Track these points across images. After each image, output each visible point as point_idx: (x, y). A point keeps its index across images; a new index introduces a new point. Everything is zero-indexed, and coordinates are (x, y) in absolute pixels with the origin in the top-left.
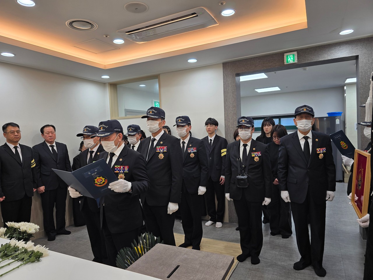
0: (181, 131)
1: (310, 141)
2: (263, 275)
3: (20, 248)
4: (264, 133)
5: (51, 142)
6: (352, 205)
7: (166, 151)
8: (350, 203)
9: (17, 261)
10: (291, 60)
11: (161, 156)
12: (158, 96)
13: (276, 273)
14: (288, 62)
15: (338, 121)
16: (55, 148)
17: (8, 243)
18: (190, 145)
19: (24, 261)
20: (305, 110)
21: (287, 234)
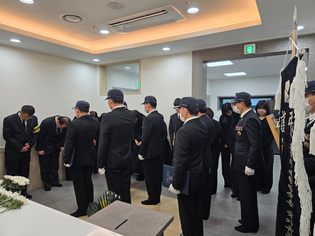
3: (8, 197)
9: (3, 207)
10: (250, 51)
12: (138, 76)
14: (247, 52)
19: (8, 207)
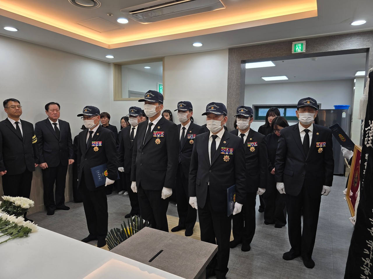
0: (181, 116)
1: (311, 135)
2: (252, 263)
3: (11, 222)
6: (347, 200)
7: (163, 136)
8: (345, 198)
9: (6, 235)
10: (299, 49)
11: (158, 141)
12: (161, 79)
13: (265, 262)
14: (295, 51)
15: (344, 114)
16: (58, 126)
18: (191, 132)
19: (12, 236)
20: (309, 103)
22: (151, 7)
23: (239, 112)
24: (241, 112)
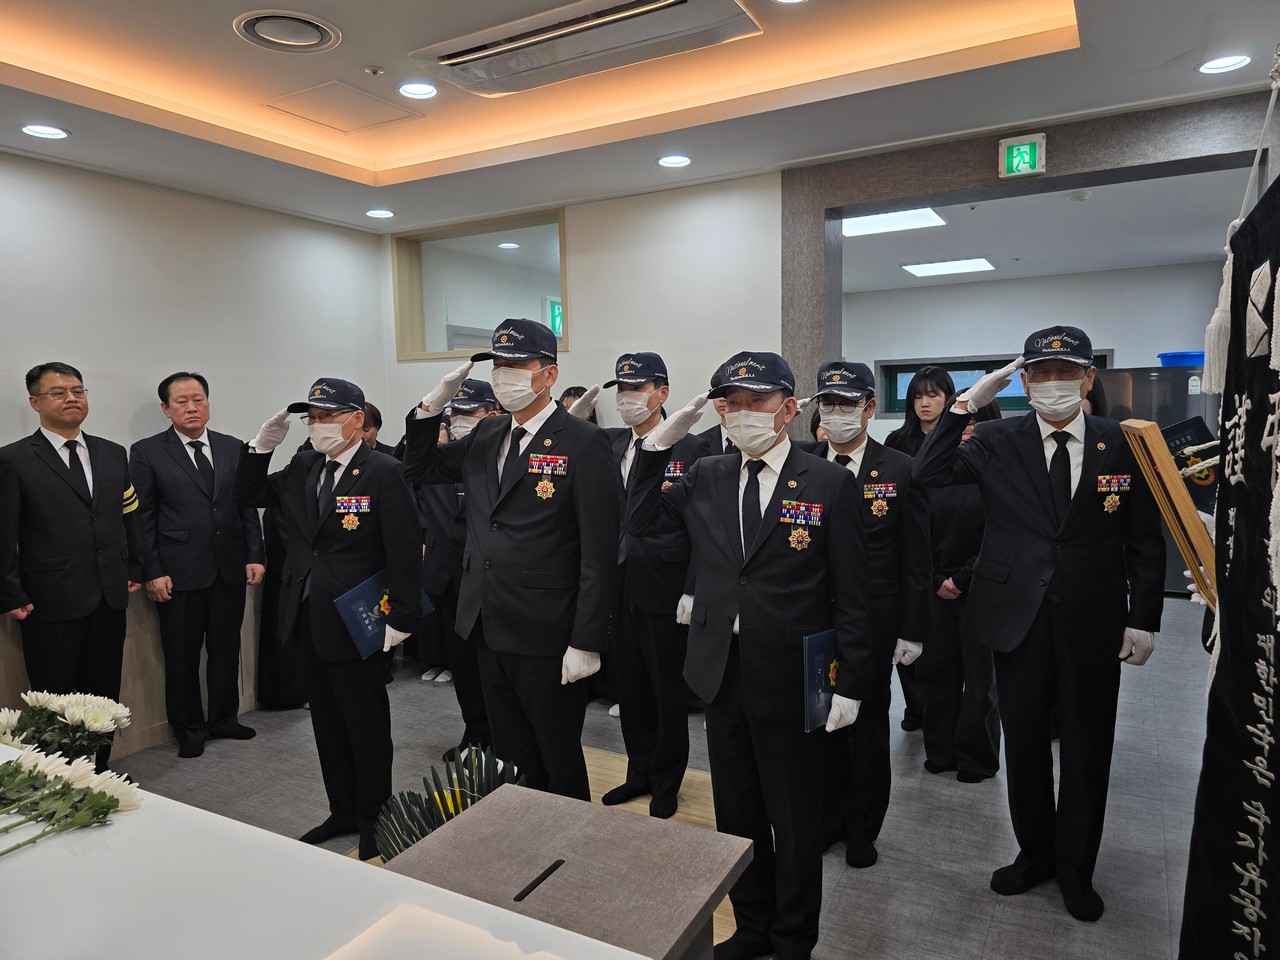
0: (629, 403)
1: (1075, 450)
2: (882, 906)
3: (51, 778)
4: (914, 421)
5: (193, 432)
7: (564, 472)
9: (34, 822)
10: (1021, 164)
11: (545, 489)
12: (556, 282)
13: (927, 901)
14: (1010, 170)
15: (1194, 383)
16: (207, 451)
17: (15, 759)
19: (52, 822)
20: (1057, 346)
21: (978, 769)
22: (511, 40)
23: (827, 383)
24: (831, 383)
